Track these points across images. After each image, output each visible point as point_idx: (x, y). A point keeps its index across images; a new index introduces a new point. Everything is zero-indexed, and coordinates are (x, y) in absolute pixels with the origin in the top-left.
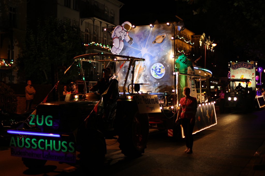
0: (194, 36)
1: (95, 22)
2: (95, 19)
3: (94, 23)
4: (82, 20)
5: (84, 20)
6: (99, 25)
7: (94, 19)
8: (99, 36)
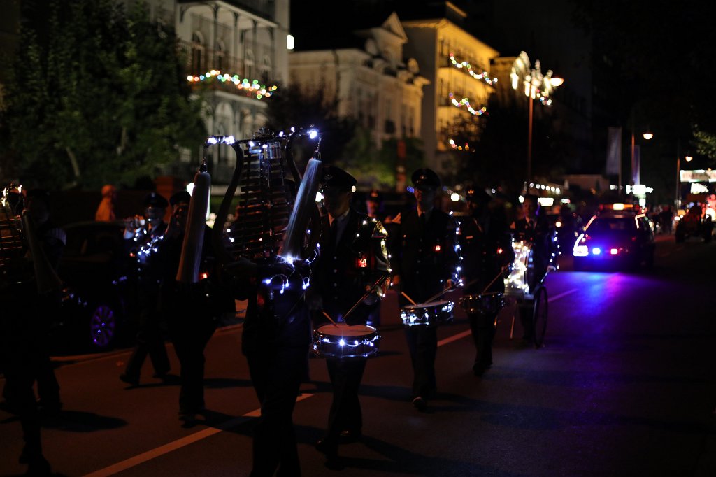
0: (498, 60)
1: (219, 15)
2: (220, 6)
3: (216, 16)
5: (190, 6)
6: (231, 24)
7: (216, 5)
8: (232, 54)
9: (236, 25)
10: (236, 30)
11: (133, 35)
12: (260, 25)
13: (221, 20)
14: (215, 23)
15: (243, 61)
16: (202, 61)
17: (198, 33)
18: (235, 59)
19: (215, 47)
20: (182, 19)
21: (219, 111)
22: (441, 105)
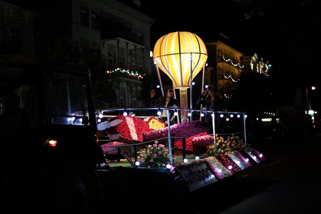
0: (243, 57)
1: (120, 44)
2: (120, 40)
3: (118, 44)
5: (107, 41)
6: (125, 48)
7: (118, 39)
8: (126, 61)
9: (127, 48)
10: (127, 50)
11: (82, 55)
12: (138, 47)
13: (120, 46)
14: (118, 47)
15: (131, 64)
16: (113, 64)
17: (111, 52)
18: (127, 62)
19: (118, 58)
20: (103, 47)
21: (121, 86)
22: (219, 79)
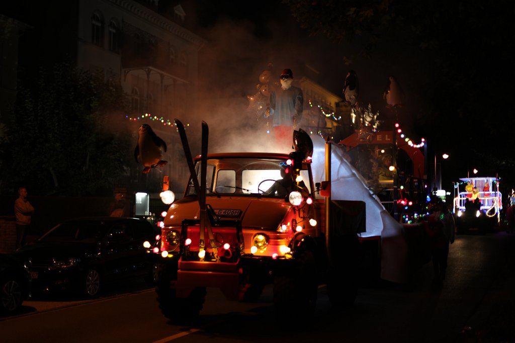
1: (151, 76)
2: (151, 70)
3: (148, 77)
4: (127, 71)
5: (131, 70)
6: (159, 82)
7: (149, 69)
8: (159, 102)
9: (162, 82)
10: (162, 86)
12: (178, 82)
13: (152, 79)
14: (148, 81)
16: (139, 106)
17: (136, 88)
18: (161, 106)
19: (147, 97)
20: (125, 79)
